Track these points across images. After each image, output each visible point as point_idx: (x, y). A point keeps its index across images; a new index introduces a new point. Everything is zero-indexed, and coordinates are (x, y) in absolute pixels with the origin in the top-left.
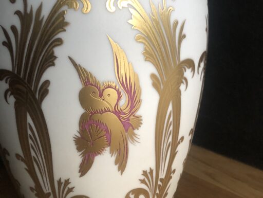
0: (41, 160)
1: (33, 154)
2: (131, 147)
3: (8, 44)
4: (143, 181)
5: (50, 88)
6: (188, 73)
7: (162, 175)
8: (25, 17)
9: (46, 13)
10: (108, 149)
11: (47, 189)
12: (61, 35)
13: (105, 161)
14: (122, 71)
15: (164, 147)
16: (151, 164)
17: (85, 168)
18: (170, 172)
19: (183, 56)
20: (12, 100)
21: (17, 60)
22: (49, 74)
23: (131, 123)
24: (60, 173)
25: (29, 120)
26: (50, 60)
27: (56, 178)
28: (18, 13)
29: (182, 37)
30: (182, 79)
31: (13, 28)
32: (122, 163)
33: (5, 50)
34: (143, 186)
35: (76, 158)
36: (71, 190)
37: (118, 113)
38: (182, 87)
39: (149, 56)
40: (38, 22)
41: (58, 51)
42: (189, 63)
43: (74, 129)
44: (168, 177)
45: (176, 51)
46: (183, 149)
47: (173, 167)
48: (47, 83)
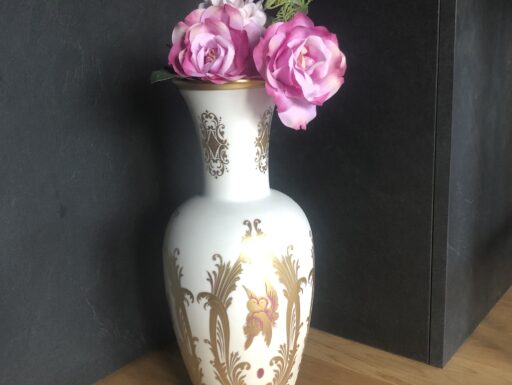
0: (222, 342)
1: (217, 338)
2: (274, 330)
3: (210, 280)
4: (280, 352)
5: (233, 302)
6: (303, 285)
7: (291, 348)
8: (221, 267)
9: (232, 265)
10: (261, 333)
11: (222, 360)
12: (239, 275)
13: (259, 339)
14: (269, 290)
15: (292, 329)
16: (284, 341)
17: (248, 345)
18: (296, 346)
19: (299, 277)
20: (209, 308)
21: (215, 288)
22: (233, 294)
23: (272, 317)
24: (233, 349)
25: (218, 318)
26: (233, 287)
27: (230, 352)
28: (217, 265)
29: (298, 267)
30: (299, 289)
31: (214, 272)
32: (268, 340)
33: (209, 283)
34: (280, 355)
35: (243, 338)
36: (238, 359)
37: (266, 312)
38: (300, 293)
39: (282, 281)
40: (228, 270)
41: (237, 283)
42: (304, 280)
43: (243, 322)
44: (295, 350)
45: (295, 276)
46: (304, 331)
47: (298, 343)
48: (231, 299)
